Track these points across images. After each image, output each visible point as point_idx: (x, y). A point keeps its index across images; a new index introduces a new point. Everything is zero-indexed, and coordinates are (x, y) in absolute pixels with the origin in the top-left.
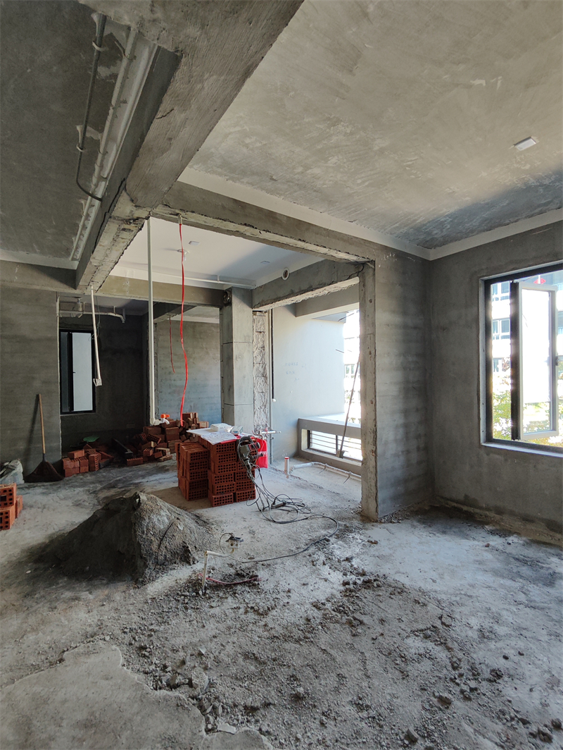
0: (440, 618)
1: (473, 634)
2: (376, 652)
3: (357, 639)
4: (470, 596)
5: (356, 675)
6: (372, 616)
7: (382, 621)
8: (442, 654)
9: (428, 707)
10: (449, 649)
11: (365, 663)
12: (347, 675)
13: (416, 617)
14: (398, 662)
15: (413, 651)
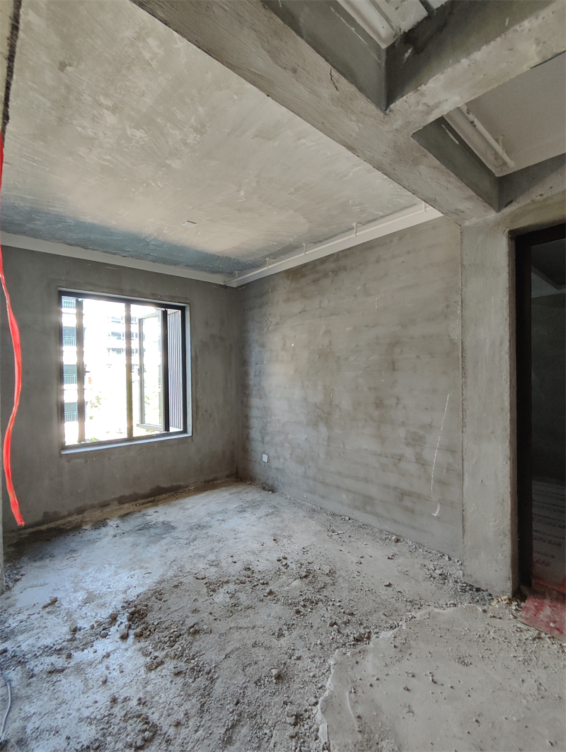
0: (197, 578)
1: (213, 569)
2: (230, 619)
3: (214, 630)
4: (174, 561)
5: (254, 634)
6: (187, 617)
7: (195, 611)
8: (232, 587)
9: (275, 601)
10: (227, 582)
11: (240, 628)
12: (254, 640)
13: (194, 590)
14: (240, 609)
15: (228, 600)
